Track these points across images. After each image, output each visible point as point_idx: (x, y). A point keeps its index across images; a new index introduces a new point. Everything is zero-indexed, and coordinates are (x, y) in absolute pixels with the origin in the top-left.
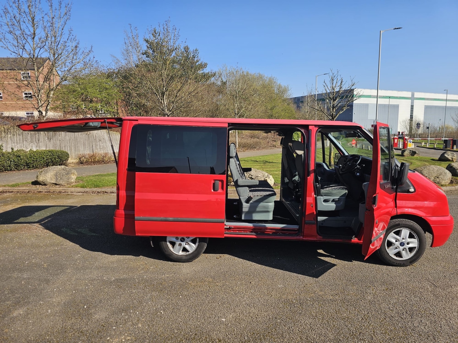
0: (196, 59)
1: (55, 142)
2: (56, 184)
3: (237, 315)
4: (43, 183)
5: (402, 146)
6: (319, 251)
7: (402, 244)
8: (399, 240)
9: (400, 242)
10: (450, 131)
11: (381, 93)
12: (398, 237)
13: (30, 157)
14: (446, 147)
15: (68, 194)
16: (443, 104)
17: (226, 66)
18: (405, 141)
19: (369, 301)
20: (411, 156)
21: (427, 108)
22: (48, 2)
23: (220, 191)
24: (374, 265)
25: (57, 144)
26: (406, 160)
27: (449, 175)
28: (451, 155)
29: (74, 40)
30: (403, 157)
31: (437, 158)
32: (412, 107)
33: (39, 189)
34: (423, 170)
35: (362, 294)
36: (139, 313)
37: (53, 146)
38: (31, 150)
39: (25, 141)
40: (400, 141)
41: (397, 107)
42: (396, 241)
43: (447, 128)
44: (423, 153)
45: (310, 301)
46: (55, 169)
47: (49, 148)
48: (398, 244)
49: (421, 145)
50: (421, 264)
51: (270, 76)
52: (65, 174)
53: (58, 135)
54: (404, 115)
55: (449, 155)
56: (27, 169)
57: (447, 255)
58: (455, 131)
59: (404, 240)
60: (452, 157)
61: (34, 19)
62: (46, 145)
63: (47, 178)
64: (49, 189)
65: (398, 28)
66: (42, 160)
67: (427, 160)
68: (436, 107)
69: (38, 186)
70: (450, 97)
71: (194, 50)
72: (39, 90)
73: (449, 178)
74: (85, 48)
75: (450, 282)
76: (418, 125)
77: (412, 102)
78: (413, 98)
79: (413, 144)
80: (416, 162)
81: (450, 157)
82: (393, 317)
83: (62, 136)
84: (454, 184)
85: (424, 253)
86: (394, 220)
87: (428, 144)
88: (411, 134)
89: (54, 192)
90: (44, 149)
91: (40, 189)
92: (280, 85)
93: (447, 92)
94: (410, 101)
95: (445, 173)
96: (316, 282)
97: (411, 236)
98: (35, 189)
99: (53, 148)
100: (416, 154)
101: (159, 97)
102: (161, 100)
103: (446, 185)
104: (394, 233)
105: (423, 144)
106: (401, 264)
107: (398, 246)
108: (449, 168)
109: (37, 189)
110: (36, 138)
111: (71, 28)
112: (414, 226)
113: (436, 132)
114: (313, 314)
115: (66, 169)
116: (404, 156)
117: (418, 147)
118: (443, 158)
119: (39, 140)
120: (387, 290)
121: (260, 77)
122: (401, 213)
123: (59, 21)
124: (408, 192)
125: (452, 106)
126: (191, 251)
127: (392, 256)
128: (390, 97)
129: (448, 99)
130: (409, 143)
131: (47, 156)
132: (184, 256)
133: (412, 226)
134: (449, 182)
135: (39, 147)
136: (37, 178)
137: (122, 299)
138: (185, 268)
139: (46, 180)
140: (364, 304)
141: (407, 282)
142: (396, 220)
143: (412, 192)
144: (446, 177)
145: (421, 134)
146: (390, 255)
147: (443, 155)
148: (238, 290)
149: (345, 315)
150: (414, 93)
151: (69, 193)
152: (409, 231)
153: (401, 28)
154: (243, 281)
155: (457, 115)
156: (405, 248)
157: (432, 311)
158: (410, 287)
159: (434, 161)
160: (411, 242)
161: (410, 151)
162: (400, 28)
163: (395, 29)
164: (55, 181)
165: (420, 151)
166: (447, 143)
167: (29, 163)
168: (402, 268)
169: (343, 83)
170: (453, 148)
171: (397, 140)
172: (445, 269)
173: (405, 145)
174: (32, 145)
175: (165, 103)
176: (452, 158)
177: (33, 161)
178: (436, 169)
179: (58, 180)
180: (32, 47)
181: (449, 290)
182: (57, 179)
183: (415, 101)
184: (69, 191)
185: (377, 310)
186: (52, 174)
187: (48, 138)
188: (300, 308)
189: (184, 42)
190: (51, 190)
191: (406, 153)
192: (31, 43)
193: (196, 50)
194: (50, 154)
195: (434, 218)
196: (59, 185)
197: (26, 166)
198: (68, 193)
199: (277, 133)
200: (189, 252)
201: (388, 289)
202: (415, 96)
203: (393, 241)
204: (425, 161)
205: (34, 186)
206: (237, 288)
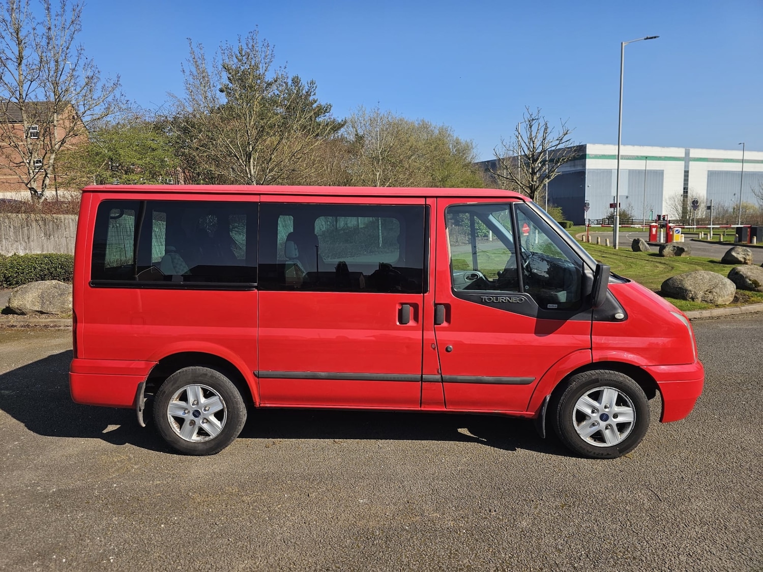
0: (311, 98)
1: (58, 241)
2: (42, 313)
3: (255, 563)
4: (20, 310)
5: (665, 239)
6: (460, 430)
7: (605, 417)
8: (598, 410)
9: (601, 413)
10: (752, 212)
11: (626, 150)
12: (595, 404)
13: (11, 266)
14: (740, 240)
15: (59, 330)
16: (736, 167)
17: (363, 109)
18: (668, 231)
19: (522, 531)
20: (675, 257)
21: (712, 175)
22: (43, 2)
23: (411, 323)
24: (554, 457)
25: (62, 244)
26: (665, 263)
27: (731, 287)
28: (743, 253)
29: (90, 66)
30: (662, 258)
31: (720, 259)
32: (686, 173)
33: (10, 321)
34: (684, 278)
35: (514, 515)
36: (66, 562)
37: (55, 247)
38: (15, 254)
39: (4, 240)
40: (661, 231)
41: (660, 174)
42: (593, 412)
43: (745, 208)
44: (699, 251)
45: (407, 531)
46: (40, 287)
47: (48, 251)
48: (596, 416)
49: (699, 237)
50: (643, 454)
51: (441, 125)
52: (57, 294)
53: (64, 228)
54: (672, 188)
55: (739, 254)
56: (6, 288)
57: (697, 436)
58: (759, 214)
59: (607, 410)
60: (744, 256)
61: (18, 32)
62: (43, 246)
63: (26, 303)
64: (28, 321)
65: (651, 38)
66: (32, 272)
67: (702, 263)
68: (727, 173)
69: (11, 316)
70: (749, 155)
71: (309, 83)
72: (31, 153)
73: (730, 293)
74: (108, 80)
75: (689, 490)
76: (695, 204)
77: (687, 166)
78: (687, 159)
79: (683, 235)
80: (680, 265)
81: (740, 257)
82: (558, 566)
83: (70, 230)
84: (739, 304)
85: (645, 433)
86: (588, 372)
87: (709, 235)
88: (684, 219)
89: (36, 326)
90: (39, 252)
91: (12, 321)
92: (457, 139)
93: (743, 147)
94: (683, 163)
95: (724, 284)
96: (433, 491)
97: (620, 402)
98: (3, 322)
99: (54, 251)
100: (684, 253)
101: (241, 162)
102: (244, 166)
103: (724, 306)
104: (589, 396)
105: (702, 236)
106: (602, 454)
107: (596, 421)
108: (732, 275)
109: (7, 321)
110: (23, 235)
111: (81, 46)
112: (626, 384)
113: (727, 215)
114: (403, 560)
115: (59, 286)
116: (663, 256)
117: (692, 240)
118: (729, 258)
119: (29, 238)
120: (563, 507)
121: (425, 127)
122: (600, 359)
123: (62, 35)
124: (613, 319)
125: (754, 172)
126: (213, 435)
127: (585, 440)
128: (646, 158)
129: (745, 160)
130: (675, 234)
131: (41, 264)
132: (200, 445)
133: (621, 383)
134: (732, 299)
135: (30, 249)
136: (9, 303)
137: (51, 530)
138: (199, 467)
139: (25, 306)
140: (510, 536)
141: (606, 490)
142: (593, 372)
143: (621, 320)
144: (724, 291)
145: (702, 220)
146: (582, 438)
147: (729, 253)
148: (279, 511)
149: (465, 562)
150: (689, 150)
151: (62, 328)
152: (617, 393)
153: (658, 37)
154: (296, 492)
155: (761, 185)
156: (610, 425)
157: (639, 552)
158: (610, 501)
159: (712, 265)
160: (621, 414)
161: (674, 247)
162: (655, 37)
163: (647, 38)
164: (40, 307)
165: (691, 247)
166: (741, 232)
167: (9, 277)
168: (605, 461)
169: (549, 130)
170: (751, 241)
171: (655, 229)
172: (685, 464)
173: (669, 238)
174: (18, 246)
175: (252, 172)
176: (745, 259)
177: (17, 274)
178: (708, 277)
179: (45, 306)
180: (18, 79)
181: (683, 506)
182: (43, 303)
183: (691, 163)
184: (62, 324)
185: (531, 549)
186: (34, 294)
187: (45, 234)
188: (382, 548)
189: (283, 67)
190: (30, 323)
191: (668, 250)
192: (16, 73)
193: (312, 83)
194: (46, 260)
195: (663, 368)
196: (47, 313)
197: (5, 281)
198: (60, 328)
199: (453, 221)
200: (210, 436)
201: (565, 505)
202: (691, 156)
203: (588, 411)
204: (698, 264)
205: (5, 316)
206: (279, 506)
